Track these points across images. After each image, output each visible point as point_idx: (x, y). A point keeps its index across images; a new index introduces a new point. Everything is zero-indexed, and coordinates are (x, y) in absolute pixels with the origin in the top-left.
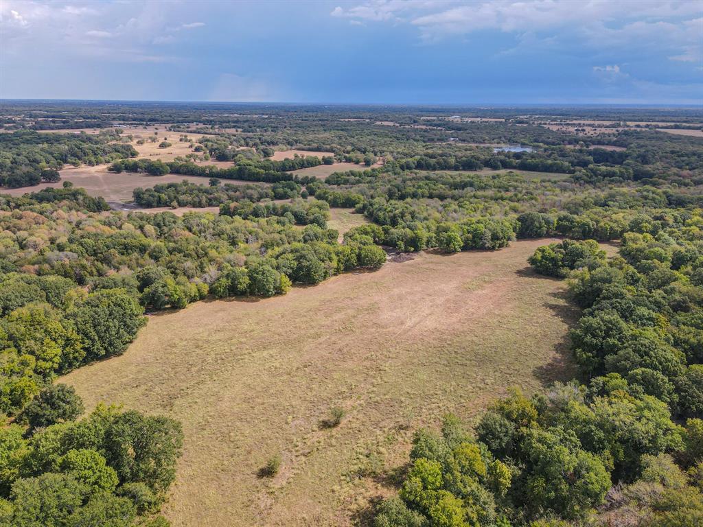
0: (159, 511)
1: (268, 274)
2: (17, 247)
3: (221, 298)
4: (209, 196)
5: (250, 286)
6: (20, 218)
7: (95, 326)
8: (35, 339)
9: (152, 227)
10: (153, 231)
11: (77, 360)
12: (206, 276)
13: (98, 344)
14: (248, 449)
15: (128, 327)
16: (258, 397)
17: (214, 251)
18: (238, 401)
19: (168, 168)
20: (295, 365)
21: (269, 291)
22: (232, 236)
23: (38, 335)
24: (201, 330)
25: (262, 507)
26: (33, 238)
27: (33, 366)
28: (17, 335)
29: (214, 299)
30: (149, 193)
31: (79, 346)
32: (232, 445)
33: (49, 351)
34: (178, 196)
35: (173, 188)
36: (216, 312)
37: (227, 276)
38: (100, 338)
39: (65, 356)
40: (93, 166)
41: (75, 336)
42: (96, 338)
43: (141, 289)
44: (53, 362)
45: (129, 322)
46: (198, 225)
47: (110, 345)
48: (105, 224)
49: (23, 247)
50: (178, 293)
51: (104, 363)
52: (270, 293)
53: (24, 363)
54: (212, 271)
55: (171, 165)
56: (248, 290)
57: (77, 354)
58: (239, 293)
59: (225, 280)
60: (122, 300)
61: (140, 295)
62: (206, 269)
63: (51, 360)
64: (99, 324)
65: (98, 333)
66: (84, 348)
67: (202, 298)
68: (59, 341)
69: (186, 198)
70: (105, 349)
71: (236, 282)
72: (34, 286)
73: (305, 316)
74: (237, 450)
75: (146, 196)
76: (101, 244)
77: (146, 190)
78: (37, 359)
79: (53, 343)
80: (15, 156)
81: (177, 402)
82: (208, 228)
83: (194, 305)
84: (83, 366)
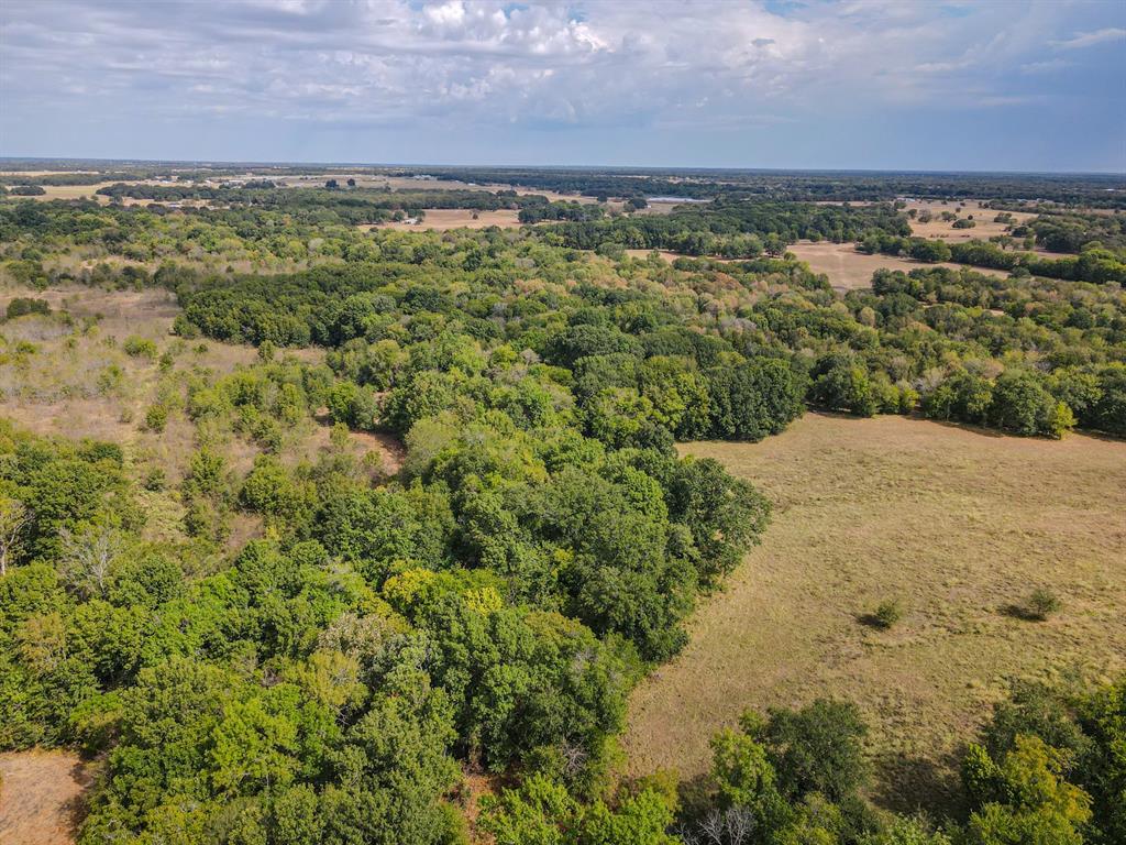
0: (710, 596)
1: (1030, 394)
2: (696, 310)
3: (934, 418)
4: (996, 293)
5: (990, 409)
6: (713, 280)
7: (732, 393)
8: (661, 387)
9: (873, 312)
10: (873, 317)
11: (700, 430)
12: (920, 381)
13: (729, 417)
14: (862, 587)
15: (774, 407)
16: (916, 541)
17: (954, 353)
18: (883, 535)
19: (949, 251)
20: (1010, 527)
21: (1023, 425)
22: (998, 341)
23: (666, 383)
24: (879, 445)
25: (843, 652)
26: (716, 302)
27: (648, 413)
28: (646, 376)
29: (923, 418)
30: (896, 276)
31: (705, 410)
32: (842, 575)
33: (669, 402)
34: (941, 285)
35: (939, 275)
36: (915, 433)
37: (955, 386)
38: (734, 410)
39: (687, 419)
40: (838, 243)
41: (704, 396)
42: (730, 409)
43: (814, 375)
44: (671, 419)
45: (776, 400)
46: (947, 320)
47: (744, 423)
48: (812, 300)
49: (702, 310)
50: (864, 390)
51: (731, 445)
52: (1026, 429)
53: (639, 406)
54: (935, 375)
55: (954, 249)
56: (985, 414)
57: (701, 420)
58: (969, 418)
59: (949, 389)
60: (776, 370)
61: (810, 382)
62: (926, 372)
63: (670, 413)
64: (738, 391)
65: (733, 403)
66: (711, 417)
67: (904, 411)
68: (686, 397)
69: (955, 290)
70: (737, 426)
71: (968, 397)
72: (687, 339)
73: (1078, 475)
74: (846, 583)
75: (888, 281)
76: (790, 318)
77: (894, 273)
78: (655, 407)
79: (679, 398)
80: (744, 223)
81: (795, 508)
82: (965, 325)
83: (886, 417)
84: (706, 440)
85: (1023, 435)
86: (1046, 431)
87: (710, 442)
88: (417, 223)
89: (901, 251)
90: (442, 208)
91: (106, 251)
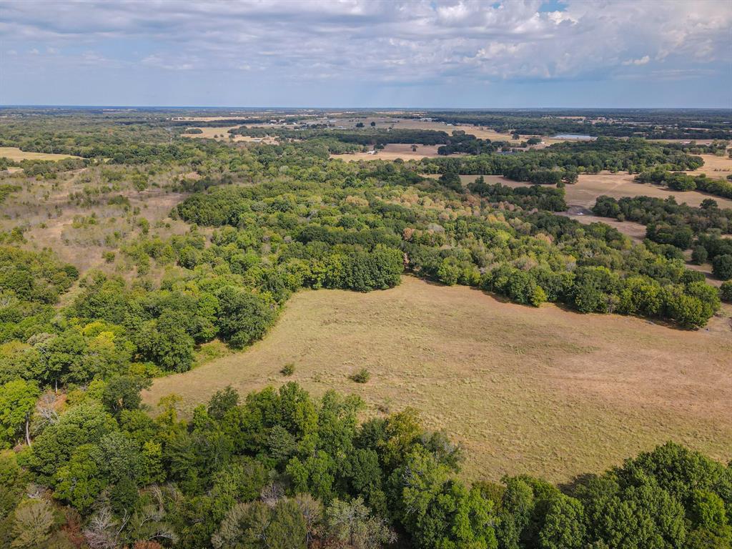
3: (484, 290)
5: (504, 286)
21: (516, 297)
37: (494, 272)
52: (518, 300)
59: (490, 274)
67: (473, 284)
71: (496, 279)
85: (518, 303)
86: (529, 302)
87: (342, 291)
88: (374, 154)
89: (662, 182)
90: (405, 143)
91: (191, 169)
